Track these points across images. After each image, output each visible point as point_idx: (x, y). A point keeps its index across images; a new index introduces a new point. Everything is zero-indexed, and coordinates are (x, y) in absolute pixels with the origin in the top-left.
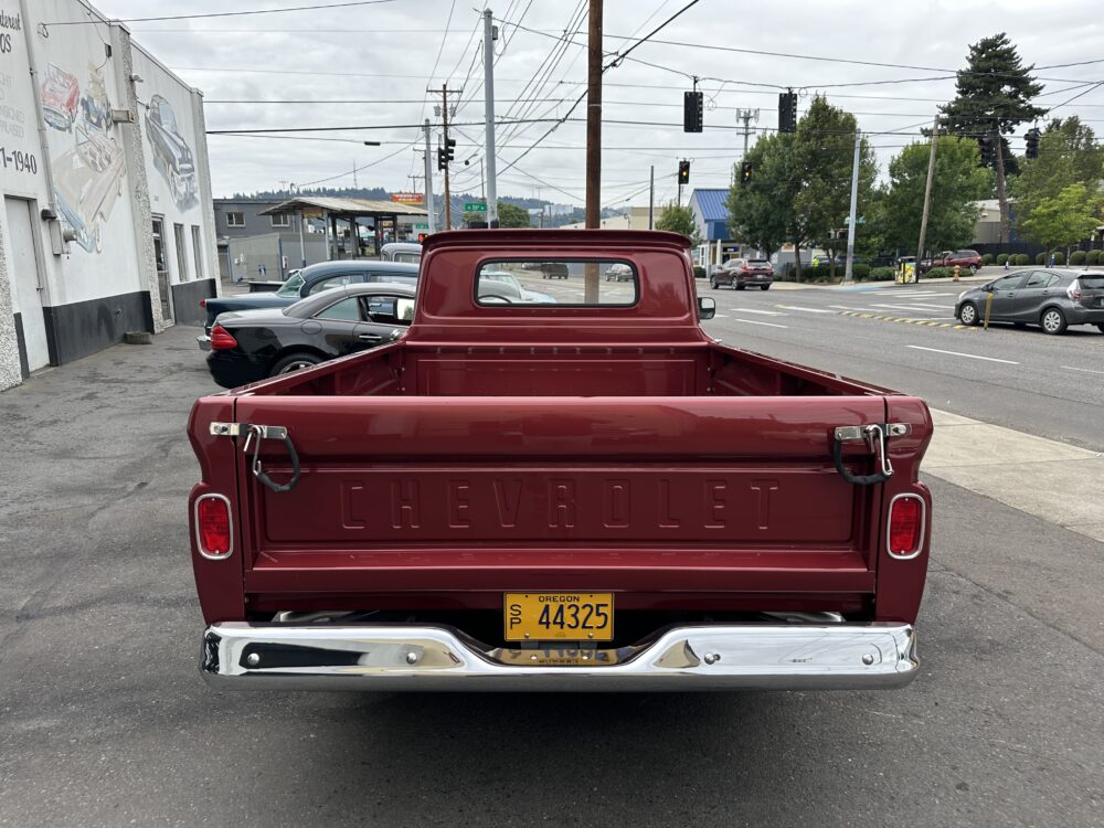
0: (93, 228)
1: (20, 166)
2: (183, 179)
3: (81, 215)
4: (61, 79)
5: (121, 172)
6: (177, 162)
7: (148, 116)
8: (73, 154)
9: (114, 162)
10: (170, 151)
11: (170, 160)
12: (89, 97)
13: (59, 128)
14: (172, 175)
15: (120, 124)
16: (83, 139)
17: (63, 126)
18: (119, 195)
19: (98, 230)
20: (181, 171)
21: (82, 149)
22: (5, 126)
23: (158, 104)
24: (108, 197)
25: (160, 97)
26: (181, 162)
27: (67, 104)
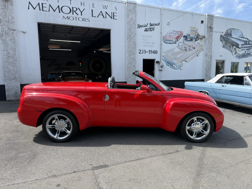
0: (180, 64)
2: (242, 50)
3: (175, 61)
4: (175, 33)
5: (200, 50)
6: (240, 45)
7: (223, 35)
8: (175, 49)
9: (196, 48)
10: (236, 43)
11: (235, 45)
12: (189, 35)
13: (170, 43)
14: (235, 49)
15: (203, 39)
16: (180, 44)
17: (173, 43)
18: (197, 56)
19: (183, 65)
20: (243, 47)
21: (180, 47)
22: (147, 46)
23: (231, 31)
24: (190, 57)
25: (233, 29)
26: (242, 45)
27: (176, 38)
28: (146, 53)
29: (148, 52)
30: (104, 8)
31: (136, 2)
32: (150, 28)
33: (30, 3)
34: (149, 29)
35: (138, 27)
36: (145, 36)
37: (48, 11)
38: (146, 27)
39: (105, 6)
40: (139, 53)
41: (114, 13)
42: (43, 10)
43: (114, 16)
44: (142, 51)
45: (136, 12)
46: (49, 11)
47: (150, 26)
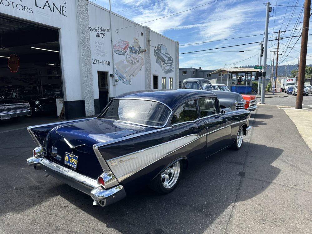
0: (129, 79)
1: (104, 64)
2: (167, 66)
3: (125, 75)
4: (123, 42)
5: (142, 64)
6: (166, 61)
7: (156, 49)
8: (124, 61)
9: (140, 62)
10: (164, 59)
11: (163, 61)
12: (134, 47)
13: (120, 54)
14: (163, 64)
15: (144, 52)
16: (128, 56)
17: (122, 54)
18: (141, 70)
19: (131, 79)
20: (168, 63)
21: (128, 59)
22: (100, 55)
23: (160, 46)
24: (136, 71)
25: (162, 44)
26: (167, 61)
27: (124, 49)
29: (101, 63)
32: (101, 34)
34: (100, 36)
35: (89, 31)
36: (97, 43)
38: (98, 32)
40: (93, 63)
41: (62, 6)
43: (64, 12)
44: (96, 61)
45: (88, 11)
47: (101, 30)
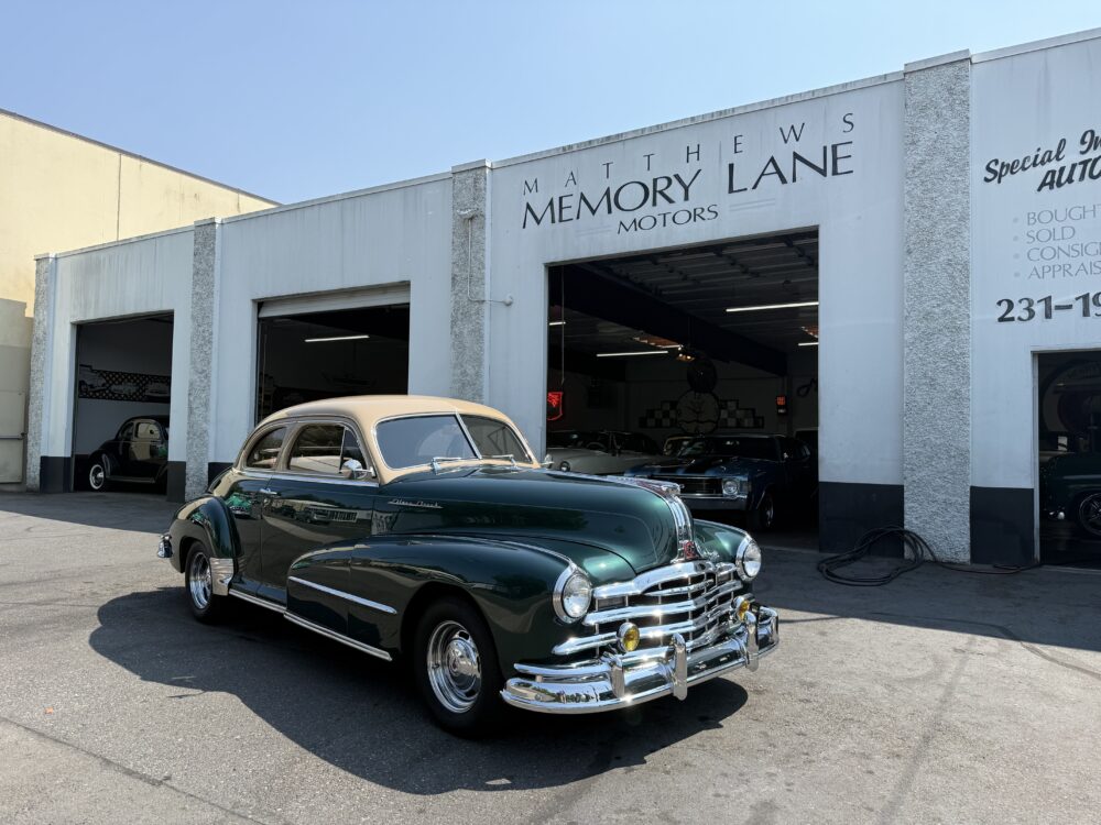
1: (1095, 311)
22: (1065, 269)
28: (1055, 313)
29: (1070, 307)
30: (786, 141)
31: (967, 51)
32: (1085, 163)
33: (528, 207)
34: (1079, 169)
35: (987, 180)
36: (1046, 217)
37: (575, 218)
38: (1054, 165)
39: (792, 127)
40: (1002, 319)
41: (834, 148)
42: (561, 220)
43: (839, 162)
44: (1025, 303)
45: (965, 103)
46: (578, 218)
47: (1085, 147)
